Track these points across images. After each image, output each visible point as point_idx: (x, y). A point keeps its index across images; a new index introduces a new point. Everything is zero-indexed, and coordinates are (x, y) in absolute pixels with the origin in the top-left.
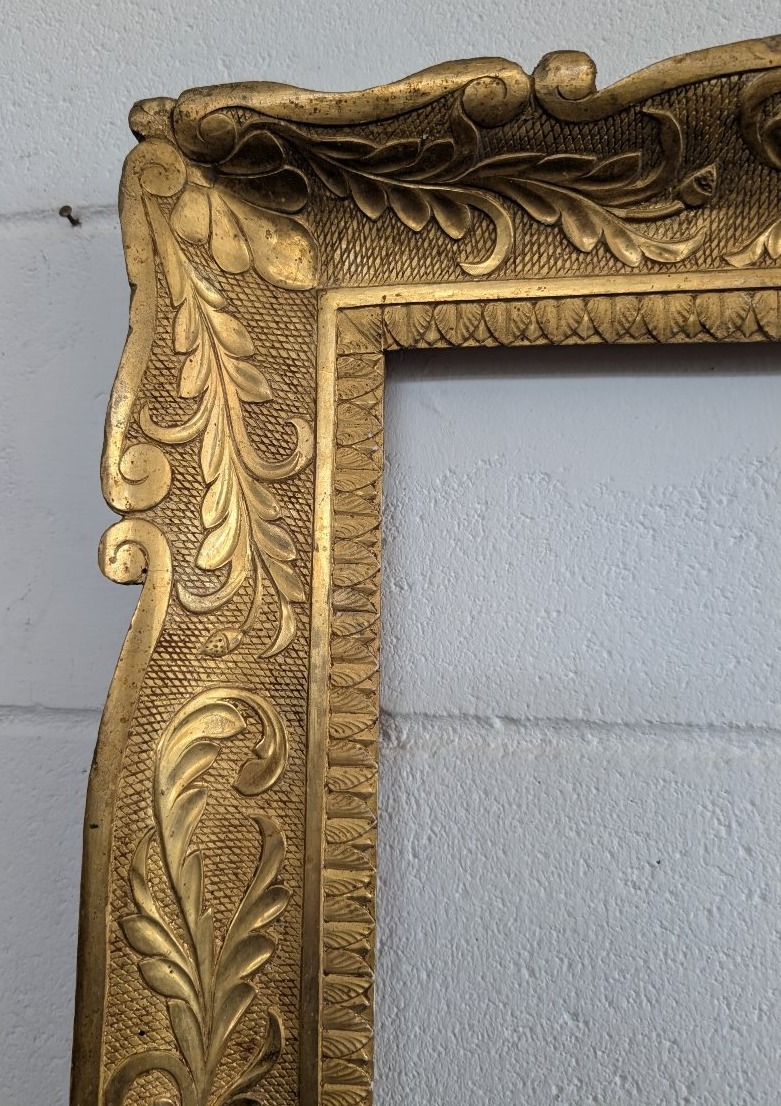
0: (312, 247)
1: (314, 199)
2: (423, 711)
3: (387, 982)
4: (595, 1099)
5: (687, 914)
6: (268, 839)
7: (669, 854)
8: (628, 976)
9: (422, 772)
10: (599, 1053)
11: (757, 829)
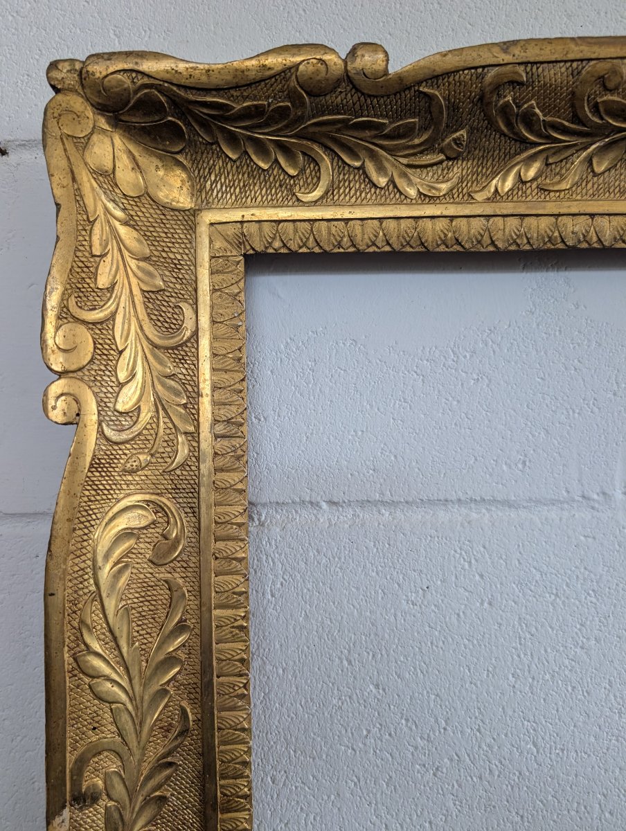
0: (190, 178)
1: (190, 143)
2: (275, 500)
3: (257, 677)
4: (390, 735)
5: (445, 618)
6: (175, 593)
7: (433, 582)
8: (409, 659)
9: (276, 540)
10: (392, 707)
11: (487, 563)
